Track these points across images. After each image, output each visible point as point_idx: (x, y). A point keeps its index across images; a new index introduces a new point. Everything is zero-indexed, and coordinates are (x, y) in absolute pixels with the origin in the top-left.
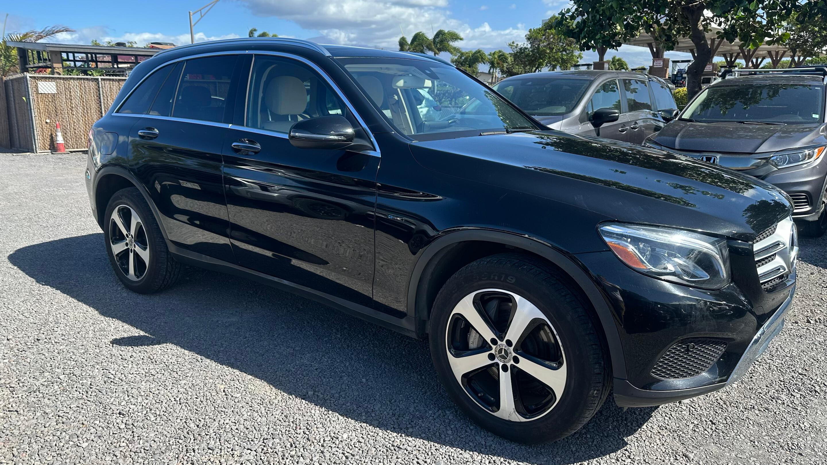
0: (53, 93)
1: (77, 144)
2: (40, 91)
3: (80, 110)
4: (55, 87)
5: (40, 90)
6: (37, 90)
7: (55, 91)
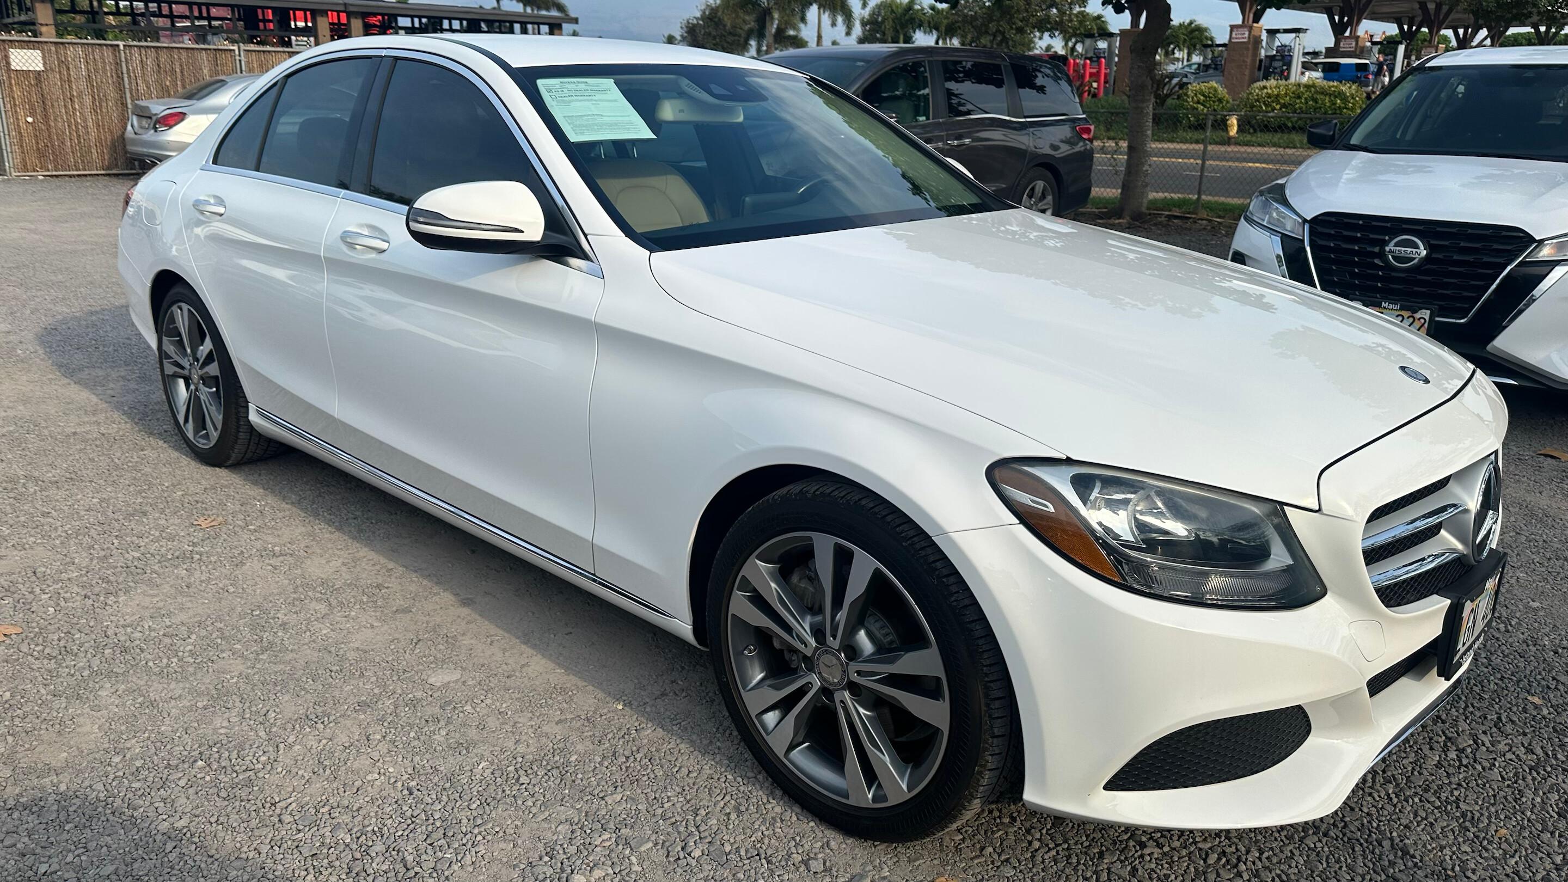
0: (38, 69)
1: (83, 162)
2: (14, 66)
3: (88, 100)
4: (40, 59)
5: (13, 63)
6: (8, 64)
7: (40, 67)
